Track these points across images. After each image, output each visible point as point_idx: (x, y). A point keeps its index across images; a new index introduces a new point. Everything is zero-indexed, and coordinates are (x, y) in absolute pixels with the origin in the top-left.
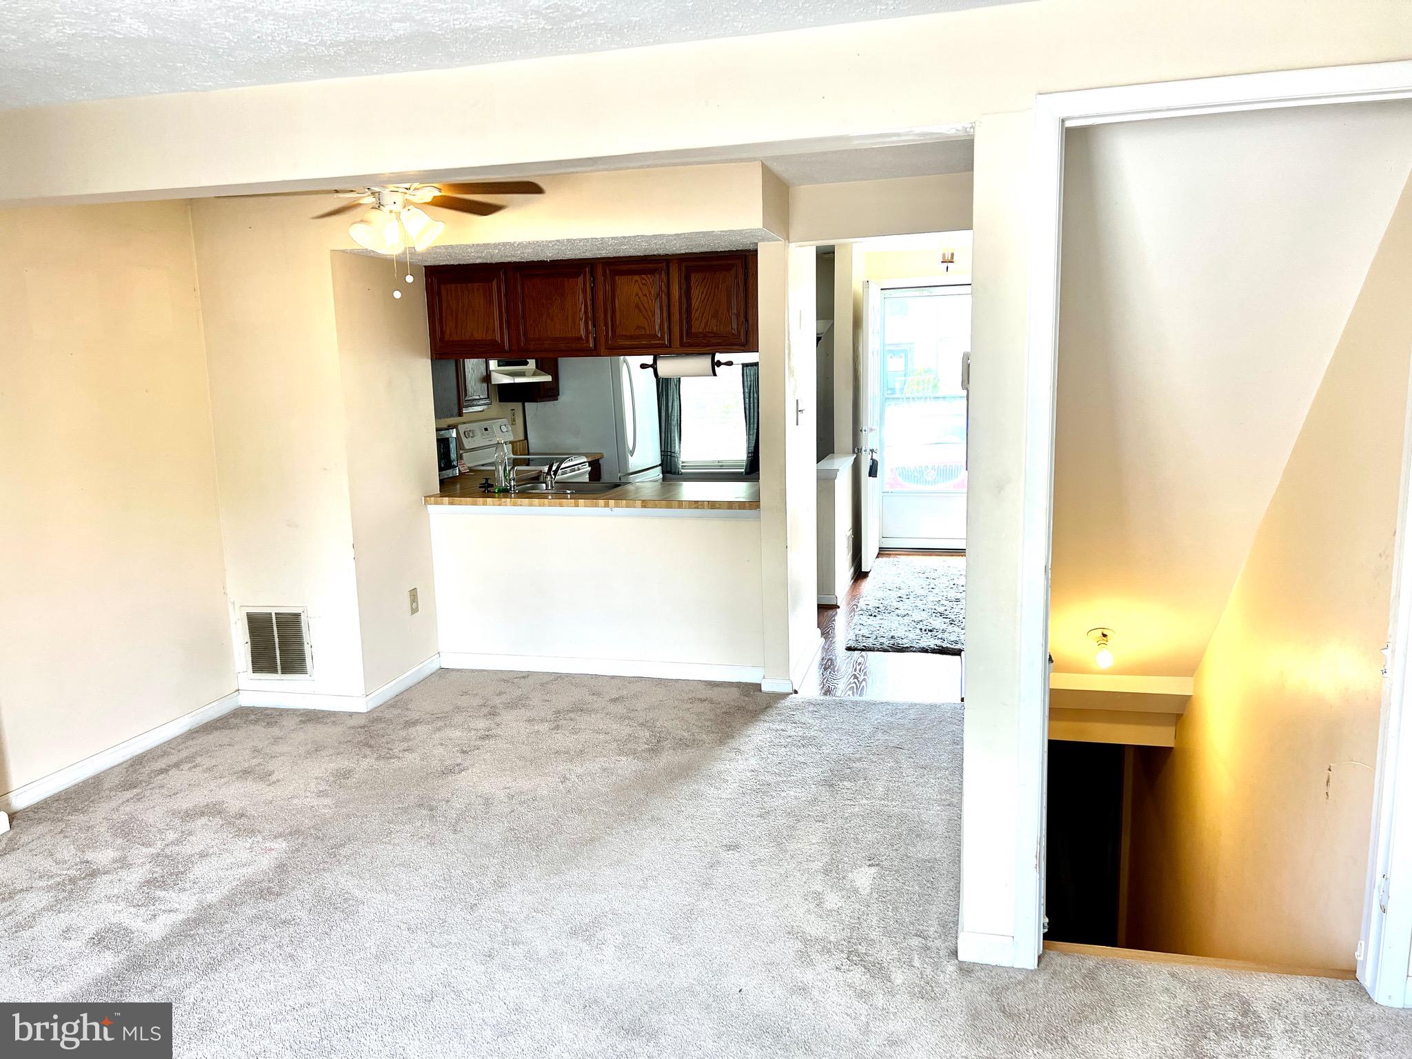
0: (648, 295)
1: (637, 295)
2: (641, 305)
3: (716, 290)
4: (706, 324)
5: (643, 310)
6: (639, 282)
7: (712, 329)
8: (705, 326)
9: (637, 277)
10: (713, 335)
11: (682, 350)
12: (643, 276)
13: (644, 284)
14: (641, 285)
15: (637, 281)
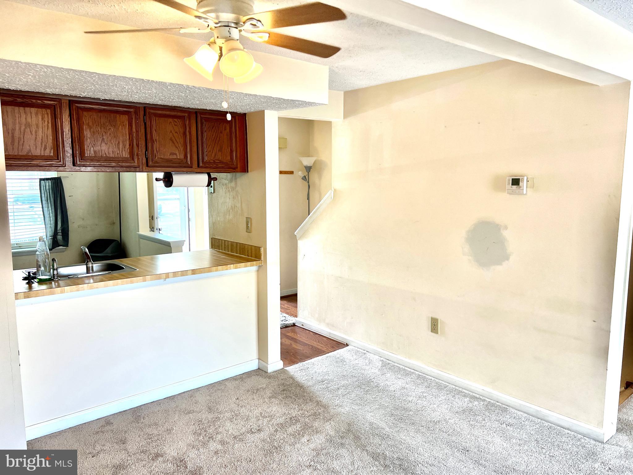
0: (179, 133)
1: (171, 132)
2: (173, 139)
3: (221, 134)
4: (215, 155)
5: (175, 142)
6: (173, 123)
7: (219, 158)
8: (215, 156)
9: (171, 120)
10: (219, 162)
11: (199, 170)
12: (175, 120)
13: (176, 125)
14: (173, 125)
15: (171, 122)
